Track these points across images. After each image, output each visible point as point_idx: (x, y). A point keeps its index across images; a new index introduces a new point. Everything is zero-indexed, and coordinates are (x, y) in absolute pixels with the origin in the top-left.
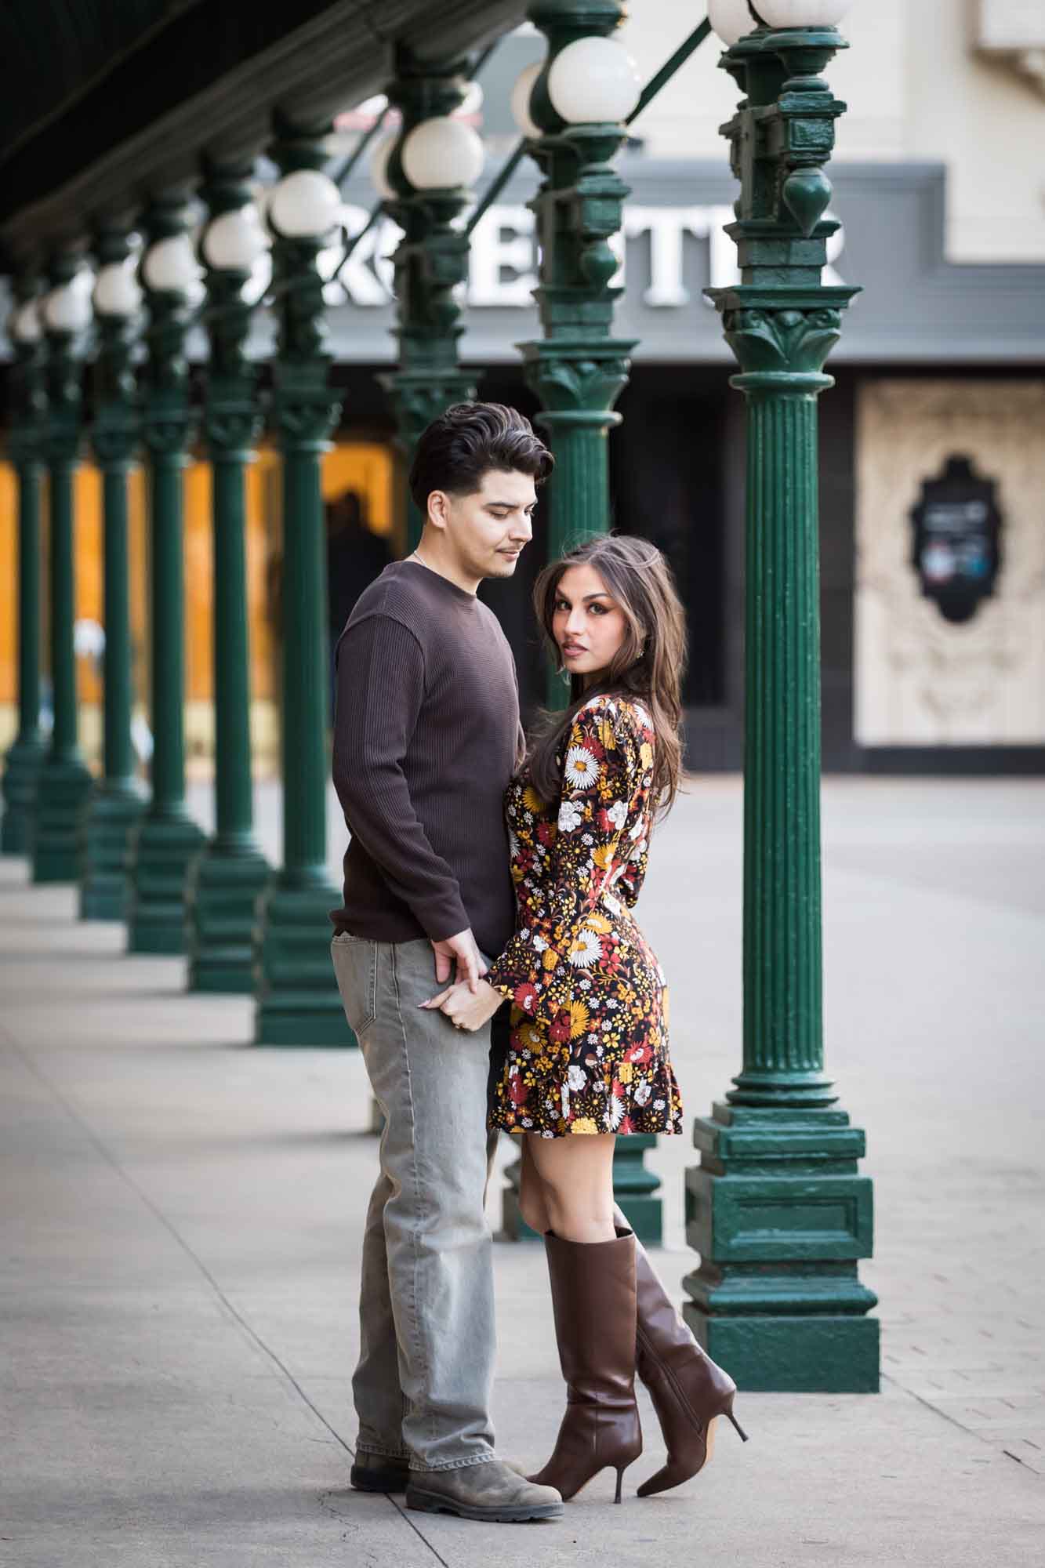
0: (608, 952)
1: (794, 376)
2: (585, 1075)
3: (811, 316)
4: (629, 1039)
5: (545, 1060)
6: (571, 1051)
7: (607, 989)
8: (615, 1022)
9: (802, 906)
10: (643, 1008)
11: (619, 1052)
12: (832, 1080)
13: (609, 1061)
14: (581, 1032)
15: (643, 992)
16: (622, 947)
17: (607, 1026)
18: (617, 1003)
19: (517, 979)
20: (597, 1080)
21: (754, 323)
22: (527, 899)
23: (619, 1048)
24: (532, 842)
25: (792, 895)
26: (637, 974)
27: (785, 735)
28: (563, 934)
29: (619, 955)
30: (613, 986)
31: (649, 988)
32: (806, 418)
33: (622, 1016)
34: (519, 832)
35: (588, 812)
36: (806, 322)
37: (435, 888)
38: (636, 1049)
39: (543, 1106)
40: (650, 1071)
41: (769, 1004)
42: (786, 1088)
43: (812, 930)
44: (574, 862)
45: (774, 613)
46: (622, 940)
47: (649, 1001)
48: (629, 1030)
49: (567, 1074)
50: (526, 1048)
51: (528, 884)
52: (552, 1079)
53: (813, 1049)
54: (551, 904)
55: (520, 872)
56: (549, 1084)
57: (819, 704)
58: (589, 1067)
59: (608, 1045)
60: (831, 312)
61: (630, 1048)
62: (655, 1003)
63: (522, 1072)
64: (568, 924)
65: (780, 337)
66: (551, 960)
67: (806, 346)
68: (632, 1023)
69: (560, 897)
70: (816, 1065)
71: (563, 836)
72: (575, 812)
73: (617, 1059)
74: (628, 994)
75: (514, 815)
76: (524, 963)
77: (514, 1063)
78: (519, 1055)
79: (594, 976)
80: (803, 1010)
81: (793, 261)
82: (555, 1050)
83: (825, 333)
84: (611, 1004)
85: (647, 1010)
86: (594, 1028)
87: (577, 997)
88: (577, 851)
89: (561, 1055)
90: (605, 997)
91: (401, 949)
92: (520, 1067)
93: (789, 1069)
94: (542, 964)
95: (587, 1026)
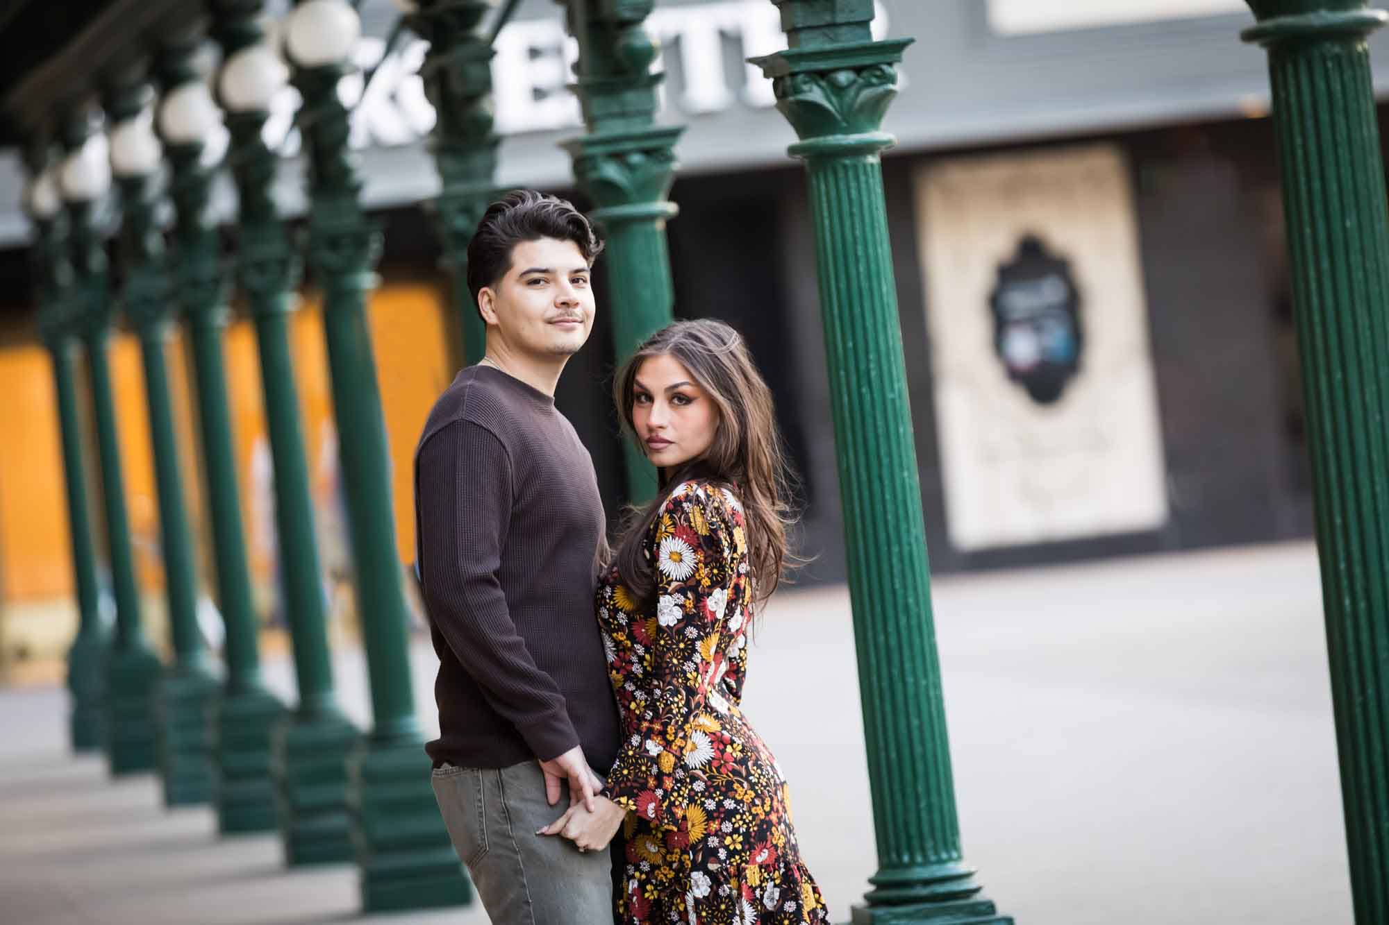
0: (721, 751)
1: (853, 138)
2: (709, 880)
3: (865, 74)
4: (752, 840)
5: (665, 870)
6: (692, 857)
7: (723, 789)
8: (735, 823)
9: (922, 690)
10: (763, 806)
11: (743, 854)
12: (972, 869)
13: (735, 864)
14: (700, 836)
15: (761, 791)
16: (735, 745)
17: (727, 827)
18: (735, 803)
19: (635, 788)
20: (722, 884)
21: (805, 87)
22: (630, 704)
23: (743, 850)
24: (629, 643)
25: (910, 680)
26: (753, 772)
27: (885, 512)
28: (676, 734)
29: (731, 754)
30: (729, 784)
31: (768, 785)
32: (871, 181)
33: (742, 816)
34: (615, 635)
35: (690, 604)
36: (860, 81)
37: (542, 704)
38: (761, 851)
39: (669, 918)
40: (777, 872)
41: (898, 797)
42: (927, 882)
43: (935, 714)
44: (679, 657)
45: (859, 387)
46: (734, 738)
47: (769, 799)
48: (751, 830)
49: (690, 881)
50: (644, 859)
51: (630, 687)
52: (675, 889)
53: (950, 839)
54: (658, 704)
55: (620, 677)
56: (673, 894)
57: (917, 477)
58: (712, 872)
59: (732, 847)
60: (885, 67)
61: (755, 849)
62: (775, 800)
63: (642, 885)
64: (680, 723)
65: (834, 99)
66: (668, 762)
67: (862, 108)
68: (754, 823)
69: (668, 696)
70: (955, 855)
71: (666, 632)
72: (676, 605)
73: (742, 861)
74: (746, 793)
75: (607, 617)
76: (641, 771)
77: (633, 877)
78: (637, 868)
79: (707, 777)
80: (934, 799)
81: (840, 18)
82: (675, 857)
83: (881, 89)
84: (729, 804)
85: (767, 809)
86: (714, 830)
87: (692, 800)
88: (682, 646)
89: (681, 862)
90: (722, 798)
91: (506, 773)
92: (639, 881)
93: (926, 862)
94: (659, 768)
95: (706, 829)
